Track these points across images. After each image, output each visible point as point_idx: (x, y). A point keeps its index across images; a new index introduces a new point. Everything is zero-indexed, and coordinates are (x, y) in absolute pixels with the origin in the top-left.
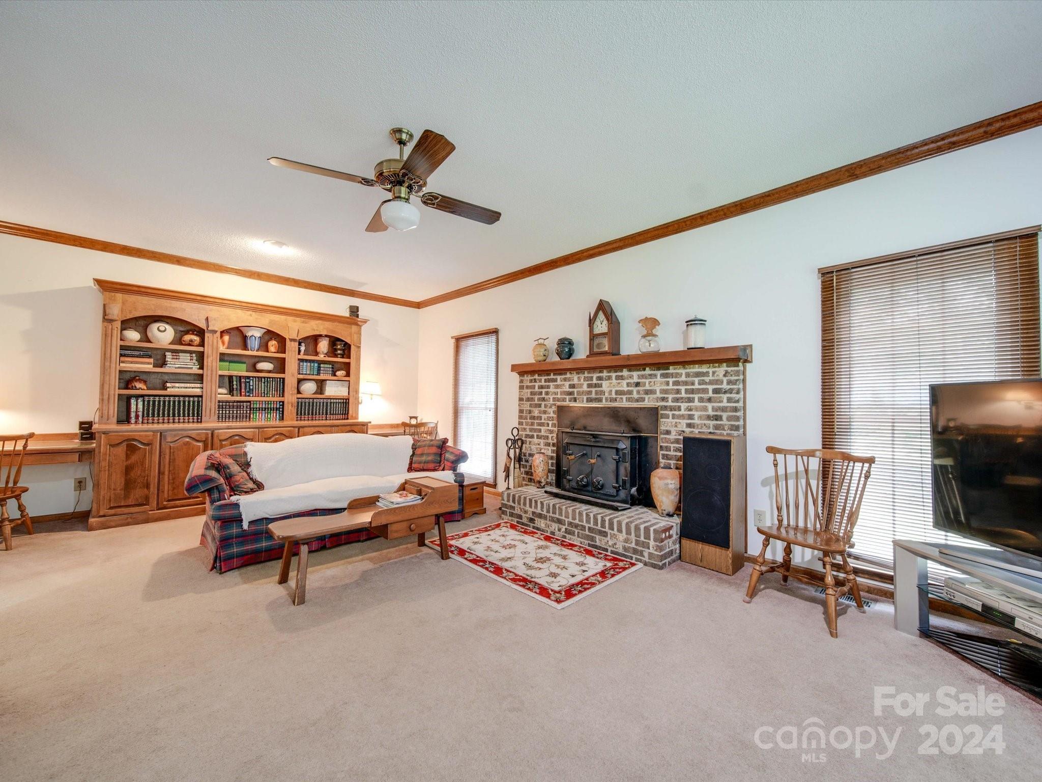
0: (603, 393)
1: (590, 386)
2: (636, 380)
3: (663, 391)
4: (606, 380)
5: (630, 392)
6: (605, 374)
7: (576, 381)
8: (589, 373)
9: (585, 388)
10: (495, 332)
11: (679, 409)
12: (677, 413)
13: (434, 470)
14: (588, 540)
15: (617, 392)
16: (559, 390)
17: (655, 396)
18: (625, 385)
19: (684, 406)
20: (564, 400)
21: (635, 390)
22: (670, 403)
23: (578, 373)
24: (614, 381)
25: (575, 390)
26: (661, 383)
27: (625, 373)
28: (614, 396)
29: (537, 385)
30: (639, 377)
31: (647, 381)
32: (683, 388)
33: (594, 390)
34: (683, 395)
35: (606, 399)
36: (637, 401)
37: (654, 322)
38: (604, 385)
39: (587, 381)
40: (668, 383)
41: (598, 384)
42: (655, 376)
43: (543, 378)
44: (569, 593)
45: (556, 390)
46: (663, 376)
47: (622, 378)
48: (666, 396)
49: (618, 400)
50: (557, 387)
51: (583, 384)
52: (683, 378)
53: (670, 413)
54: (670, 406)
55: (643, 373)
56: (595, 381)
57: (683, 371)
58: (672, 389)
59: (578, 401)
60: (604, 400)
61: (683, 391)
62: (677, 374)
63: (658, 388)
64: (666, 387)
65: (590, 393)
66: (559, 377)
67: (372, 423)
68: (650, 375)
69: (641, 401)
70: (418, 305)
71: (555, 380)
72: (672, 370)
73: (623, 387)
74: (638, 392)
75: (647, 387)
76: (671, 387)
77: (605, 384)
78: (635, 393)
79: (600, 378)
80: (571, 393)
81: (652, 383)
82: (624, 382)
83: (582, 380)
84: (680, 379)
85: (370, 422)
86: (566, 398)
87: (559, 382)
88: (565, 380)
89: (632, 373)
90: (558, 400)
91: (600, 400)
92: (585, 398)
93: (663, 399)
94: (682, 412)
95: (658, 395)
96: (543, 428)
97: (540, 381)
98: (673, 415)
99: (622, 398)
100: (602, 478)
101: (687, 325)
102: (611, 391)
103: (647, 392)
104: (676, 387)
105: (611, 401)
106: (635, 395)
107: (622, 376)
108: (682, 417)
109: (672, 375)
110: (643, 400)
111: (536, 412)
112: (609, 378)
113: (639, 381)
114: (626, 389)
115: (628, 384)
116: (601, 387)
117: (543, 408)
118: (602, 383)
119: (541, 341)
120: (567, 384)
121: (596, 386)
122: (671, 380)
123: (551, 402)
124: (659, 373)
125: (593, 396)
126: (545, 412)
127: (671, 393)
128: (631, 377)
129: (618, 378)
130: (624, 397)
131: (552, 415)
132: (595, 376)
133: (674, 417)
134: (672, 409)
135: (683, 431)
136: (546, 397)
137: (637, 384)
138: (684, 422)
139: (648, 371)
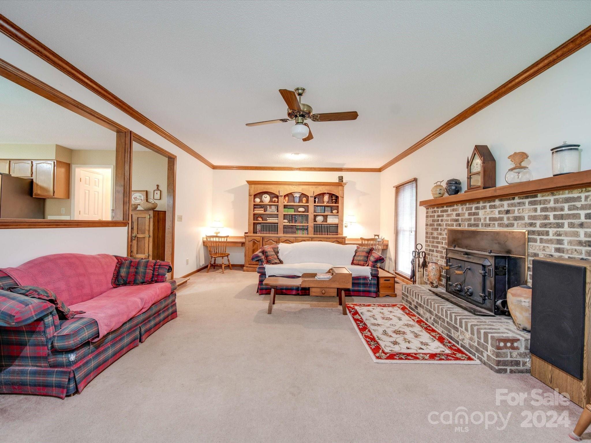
0: (479, 219)
1: (470, 214)
2: (506, 208)
3: (531, 217)
4: (482, 209)
5: (501, 219)
6: (481, 204)
7: (460, 211)
8: (469, 204)
9: (467, 216)
10: (415, 180)
11: (547, 234)
12: (545, 237)
13: (363, 265)
14: (447, 331)
15: (491, 219)
16: (449, 218)
17: (523, 222)
18: (497, 213)
19: (552, 231)
20: (452, 225)
21: (505, 216)
22: (538, 228)
23: (462, 205)
24: (488, 210)
25: (460, 218)
26: (529, 210)
27: (497, 202)
28: (488, 222)
29: (436, 214)
30: (509, 205)
31: (516, 209)
32: (551, 214)
33: (473, 217)
34: (552, 220)
35: (482, 224)
36: (507, 226)
37: (524, 156)
38: (480, 214)
39: (468, 210)
40: (535, 210)
41: (476, 212)
42: (524, 204)
43: (440, 210)
44: (391, 357)
45: (447, 218)
46: (531, 203)
47: (494, 207)
48: (534, 221)
49: (491, 225)
50: (448, 215)
51: (465, 213)
52: (552, 204)
53: (538, 238)
54: (538, 231)
55: (512, 201)
56: (473, 211)
57: (552, 198)
58: (540, 216)
59: (461, 226)
60: (480, 226)
61: (551, 217)
62: (546, 200)
63: (526, 215)
64: (534, 214)
65: (470, 220)
66: (449, 209)
67: (348, 237)
68: (519, 203)
69: (510, 226)
70: (379, 170)
71: (447, 211)
72: (540, 198)
73: (494, 214)
74: (508, 219)
75: (516, 214)
76: (539, 213)
77: (481, 212)
78: (505, 219)
79: (477, 208)
80: (457, 220)
81: (521, 210)
82: (496, 211)
83: (465, 210)
84: (548, 206)
85: (346, 237)
86: (453, 224)
87: (449, 212)
88: (453, 210)
89: (502, 202)
90: (449, 226)
91: (477, 225)
92: (466, 223)
93: (531, 225)
94: (551, 237)
95: (527, 220)
96: (439, 245)
97: (438, 212)
98: (541, 239)
99: (494, 224)
100: (472, 286)
101: (553, 153)
102: (486, 218)
103: (516, 218)
104: (544, 213)
105: (485, 226)
106: (506, 221)
107: (494, 205)
108: (550, 241)
109: (540, 202)
110: (512, 225)
111: (435, 235)
112: (484, 207)
113: (509, 209)
114: (497, 216)
115: (500, 212)
116: (478, 215)
117: (439, 231)
118: (478, 212)
119: (439, 183)
120: (454, 213)
121: (475, 214)
122: (539, 207)
123: (445, 227)
124: (527, 201)
125: (472, 222)
126: (441, 234)
127: (539, 219)
128: (502, 206)
129: (491, 207)
130: (496, 223)
131: (445, 236)
132: (474, 206)
133: (542, 241)
134: (539, 233)
135: (552, 255)
136: (441, 223)
137: (508, 212)
138: (553, 247)
139: (517, 200)
